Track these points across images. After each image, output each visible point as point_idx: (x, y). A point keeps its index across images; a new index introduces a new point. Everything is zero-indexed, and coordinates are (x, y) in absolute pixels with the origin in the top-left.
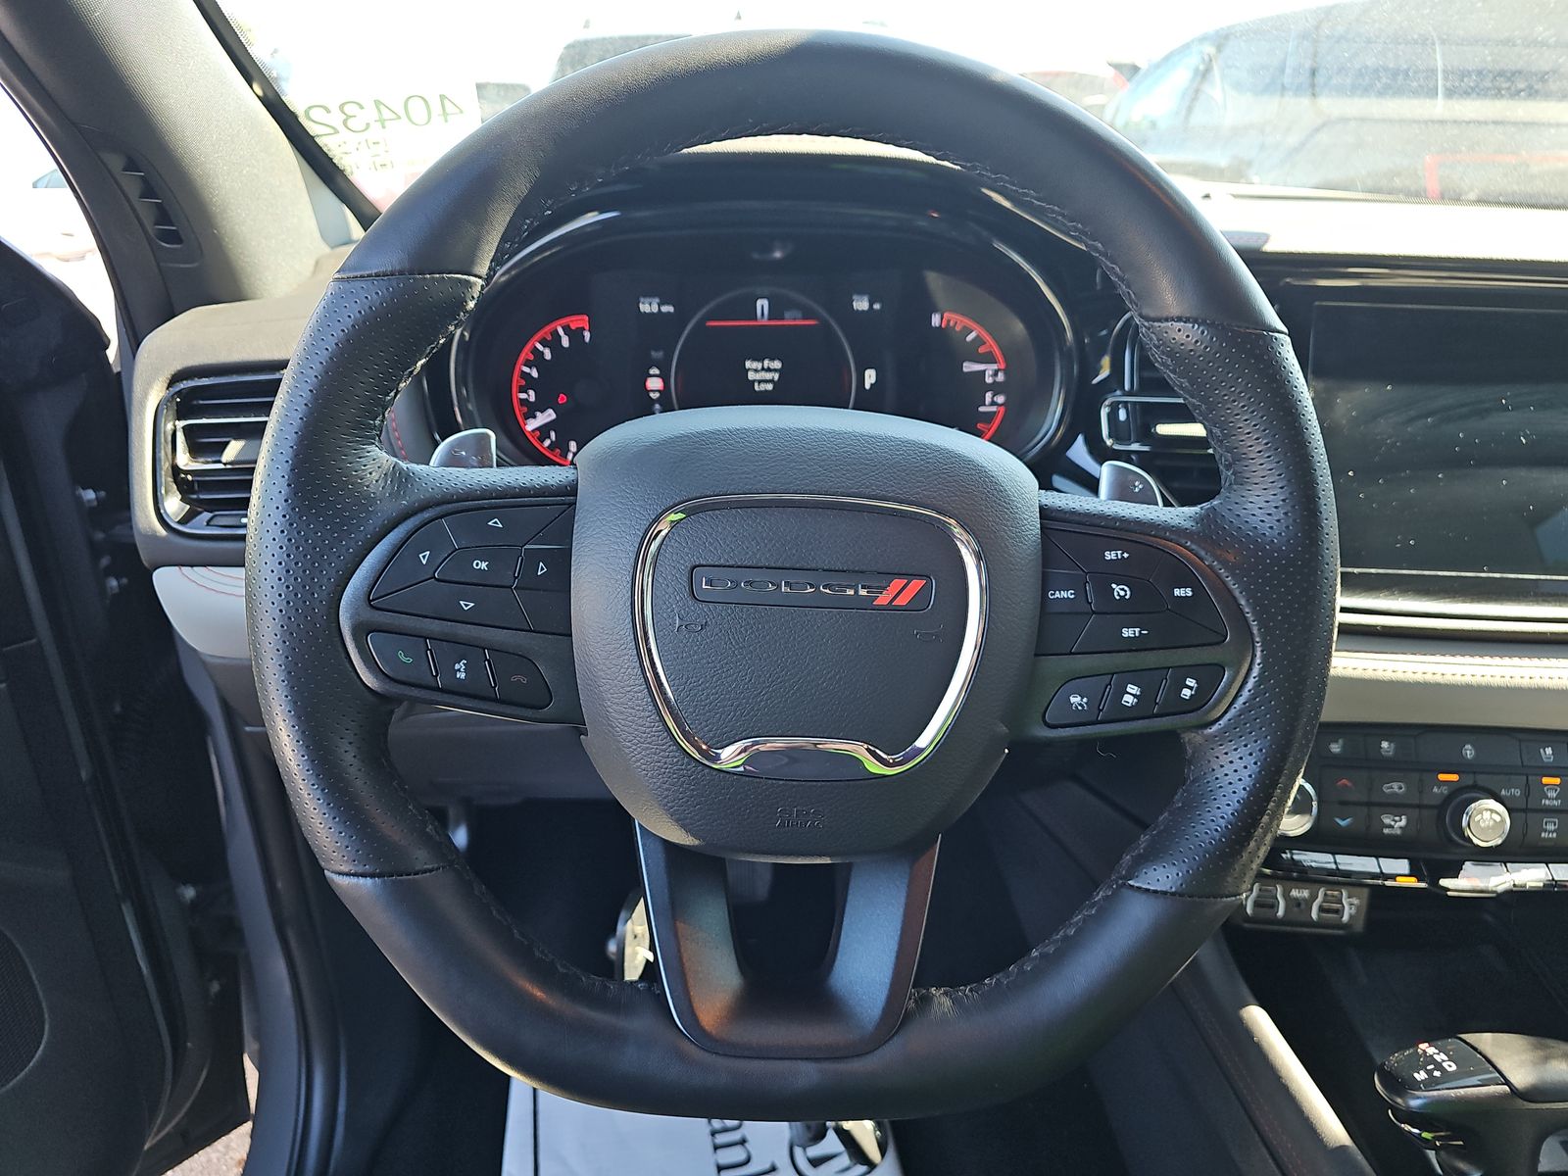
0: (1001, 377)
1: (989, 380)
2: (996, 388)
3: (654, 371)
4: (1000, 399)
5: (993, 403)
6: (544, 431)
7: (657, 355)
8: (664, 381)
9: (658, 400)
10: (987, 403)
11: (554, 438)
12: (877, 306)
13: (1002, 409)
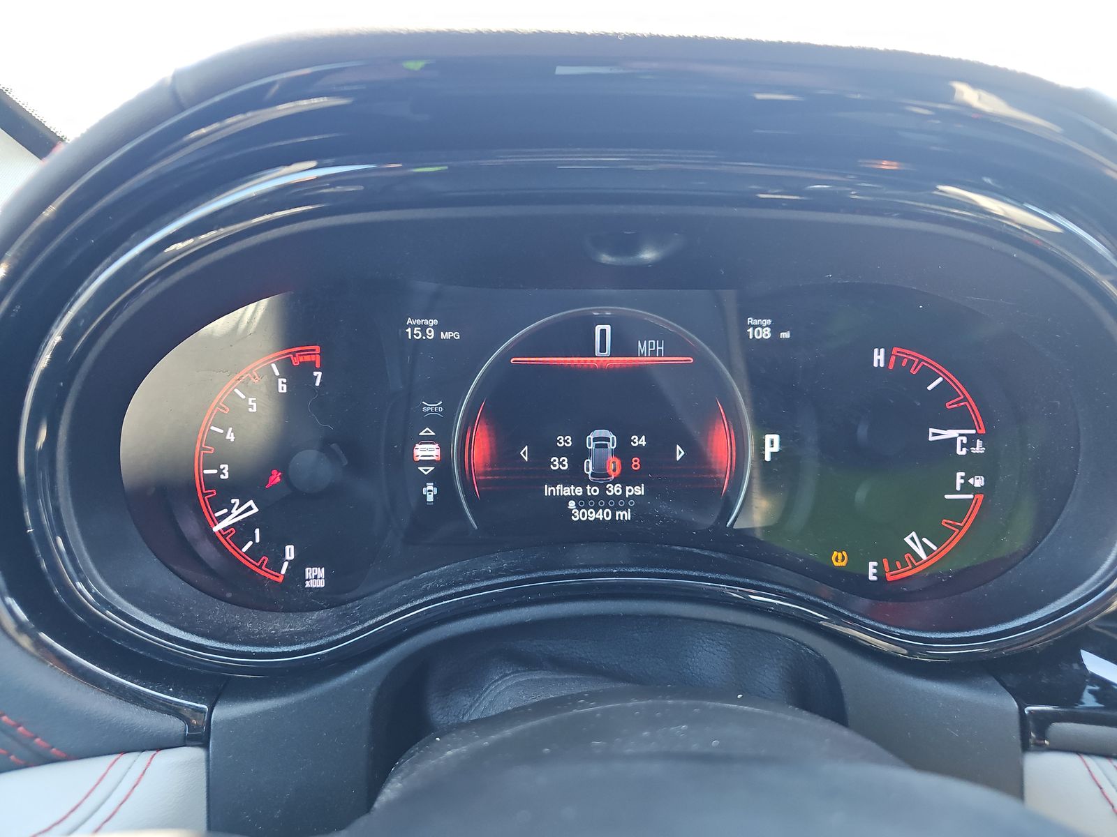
0: (979, 448)
1: (961, 452)
2: (971, 465)
3: (427, 432)
4: (978, 482)
5: (967, 488)
6: (242, 530)
7: (431, 408)
8: (442, 448)
9: (430, 478)
10: (958, 488)
11: (258, 540)
12: (785, 335)
13: (981, 497)
